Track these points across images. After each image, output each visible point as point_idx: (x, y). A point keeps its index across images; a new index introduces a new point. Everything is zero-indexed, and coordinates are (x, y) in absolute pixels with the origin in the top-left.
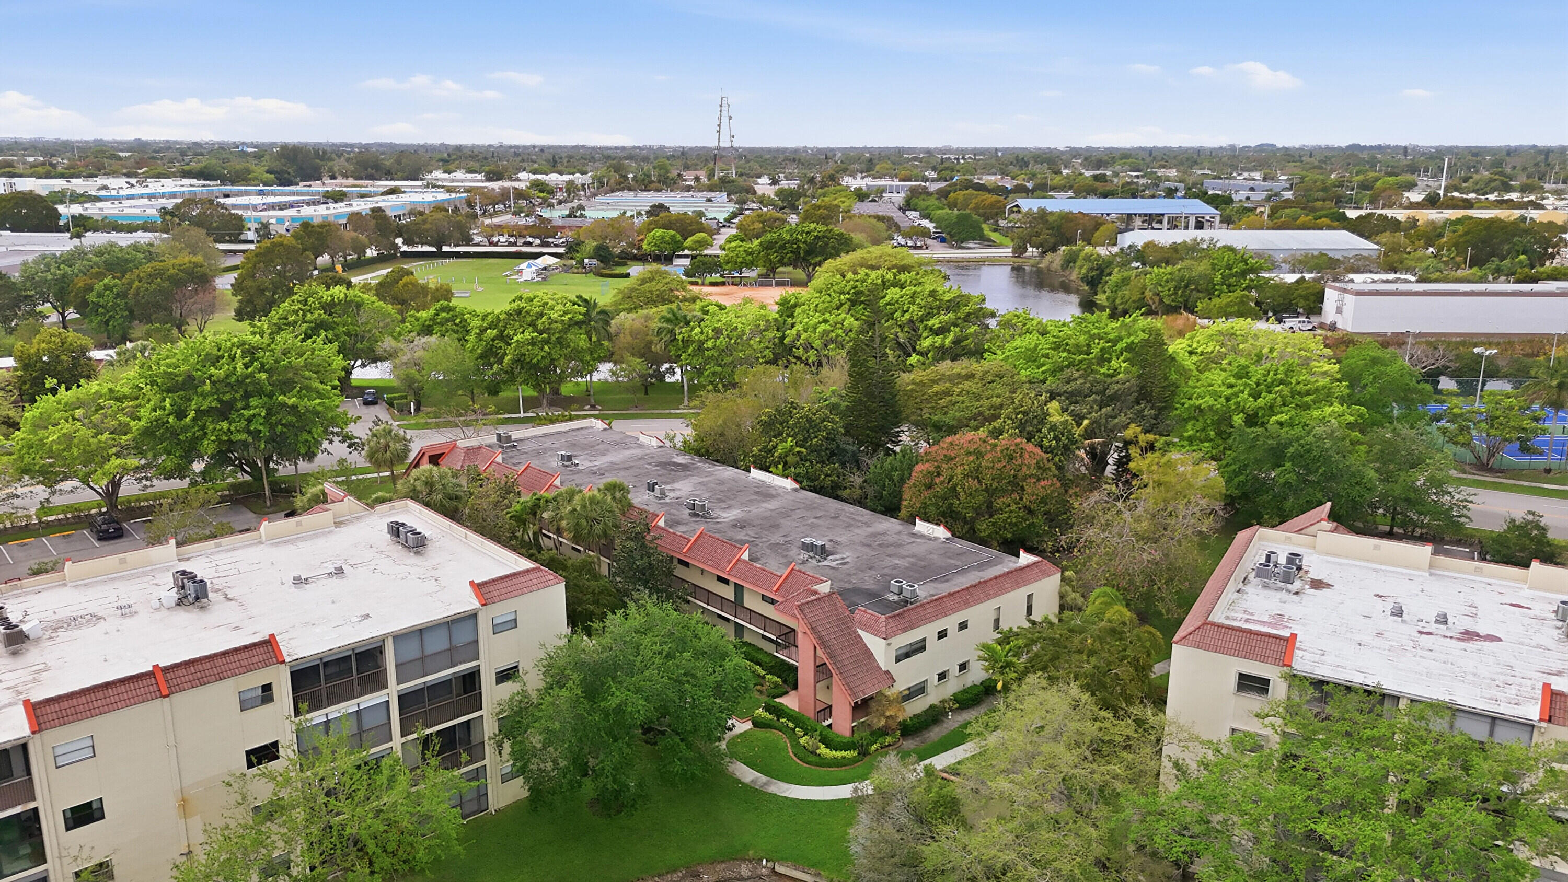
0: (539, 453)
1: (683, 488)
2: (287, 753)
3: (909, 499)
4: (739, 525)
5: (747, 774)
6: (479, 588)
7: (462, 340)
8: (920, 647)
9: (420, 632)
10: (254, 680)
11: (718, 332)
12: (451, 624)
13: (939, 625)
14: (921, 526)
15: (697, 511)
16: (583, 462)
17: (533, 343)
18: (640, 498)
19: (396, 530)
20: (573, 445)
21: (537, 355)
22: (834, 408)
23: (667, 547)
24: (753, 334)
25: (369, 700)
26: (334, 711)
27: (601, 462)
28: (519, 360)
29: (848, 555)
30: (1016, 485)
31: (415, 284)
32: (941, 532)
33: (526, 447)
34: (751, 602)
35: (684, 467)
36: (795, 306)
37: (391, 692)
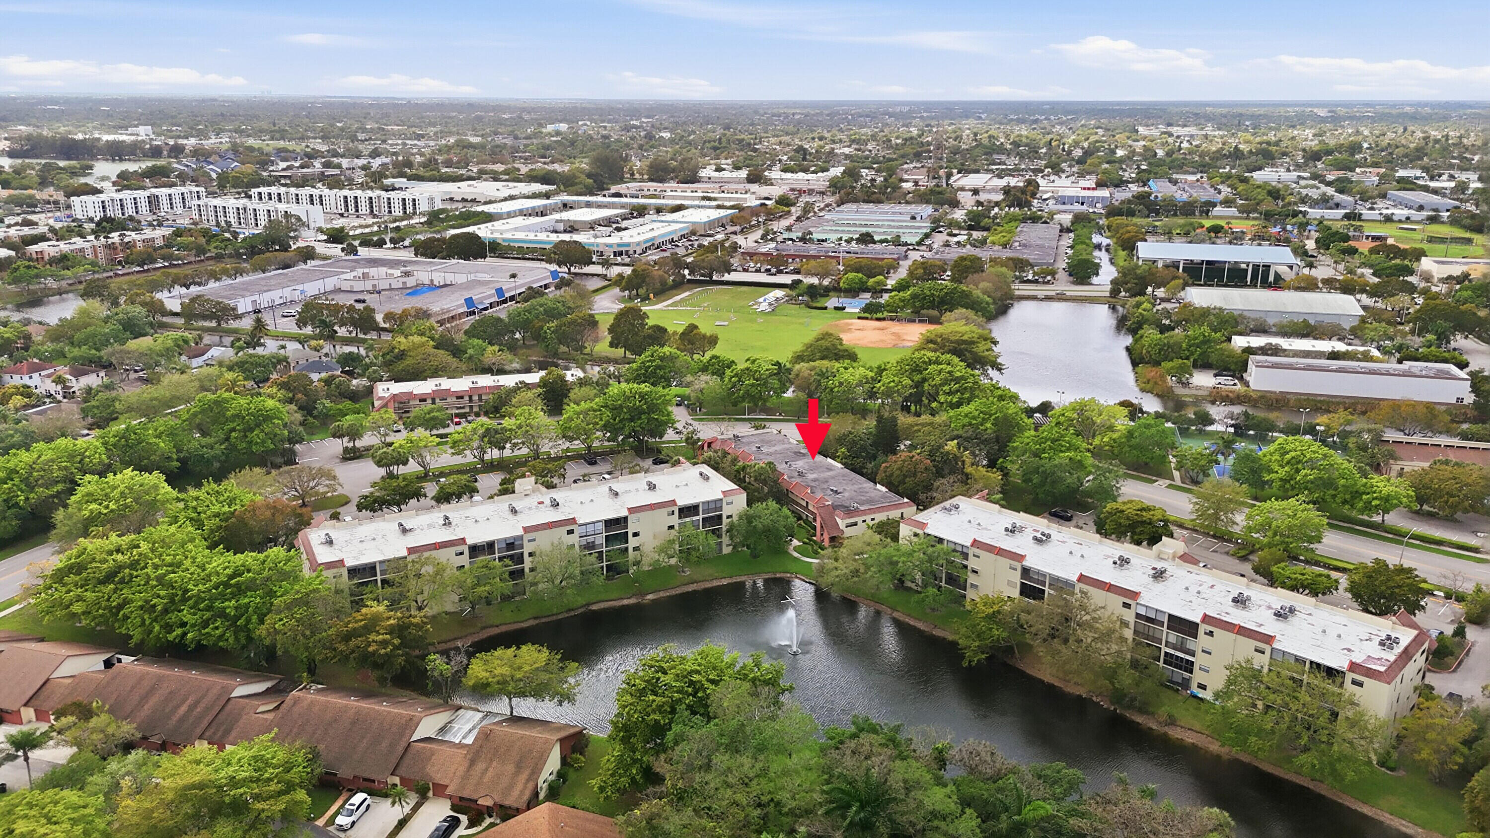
0: (749, 443)
1: (800, 464)
2: (676, 527)
3: (878, 478)
4: (814, 480)
5: (796, 554)
6: (723, 492)
7: (722, 379)
8: (856, 524)
9: (708, 502)
10: (671, 509)
11: (841, 384)
12: (716, 501)
13: (864, 518)
14: (879, 486)
15: (801, 474)
16: (764, 449)
17: (753, 385)
18: (781, 467)
19: (701, 474)
20: (762, 441)
21: (754, 391)
22: (871, 433)
23: (785, 486)
24: (857, 385)
25: (695, 518)
26: (688, 519)
27: (772, 449)
28: (747, 393)
29: (846, 494)
30: (915, 475)
31: (699, 334)
32: (884, 489)
33: (744, 440)
34: (810, 508)
35: (804, 455)
36: (885, 370)
37: (700, 517)
